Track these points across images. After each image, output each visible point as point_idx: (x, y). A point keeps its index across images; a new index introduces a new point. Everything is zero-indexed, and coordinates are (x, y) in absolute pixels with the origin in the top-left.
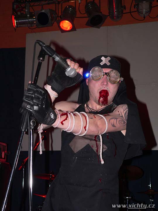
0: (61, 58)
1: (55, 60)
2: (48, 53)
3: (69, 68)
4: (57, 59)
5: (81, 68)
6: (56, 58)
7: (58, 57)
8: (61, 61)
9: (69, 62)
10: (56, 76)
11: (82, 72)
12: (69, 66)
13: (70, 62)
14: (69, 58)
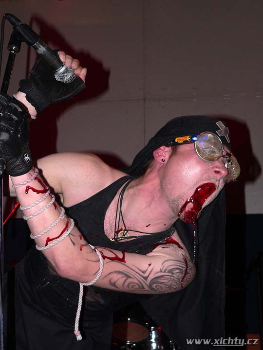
0: (48, 49)
1: (38, 51)
2: (27, 37)
3: (63, 66)
4: (42, 49)
5: (83, 67)
6: (40, 47)
7: (44, 46)
8: (48, 54)
9: (62, 56)
10: (36, 77)
11: (85, 75)
12: (61, 64)
13: (64, 57)
14: (62, 50)
